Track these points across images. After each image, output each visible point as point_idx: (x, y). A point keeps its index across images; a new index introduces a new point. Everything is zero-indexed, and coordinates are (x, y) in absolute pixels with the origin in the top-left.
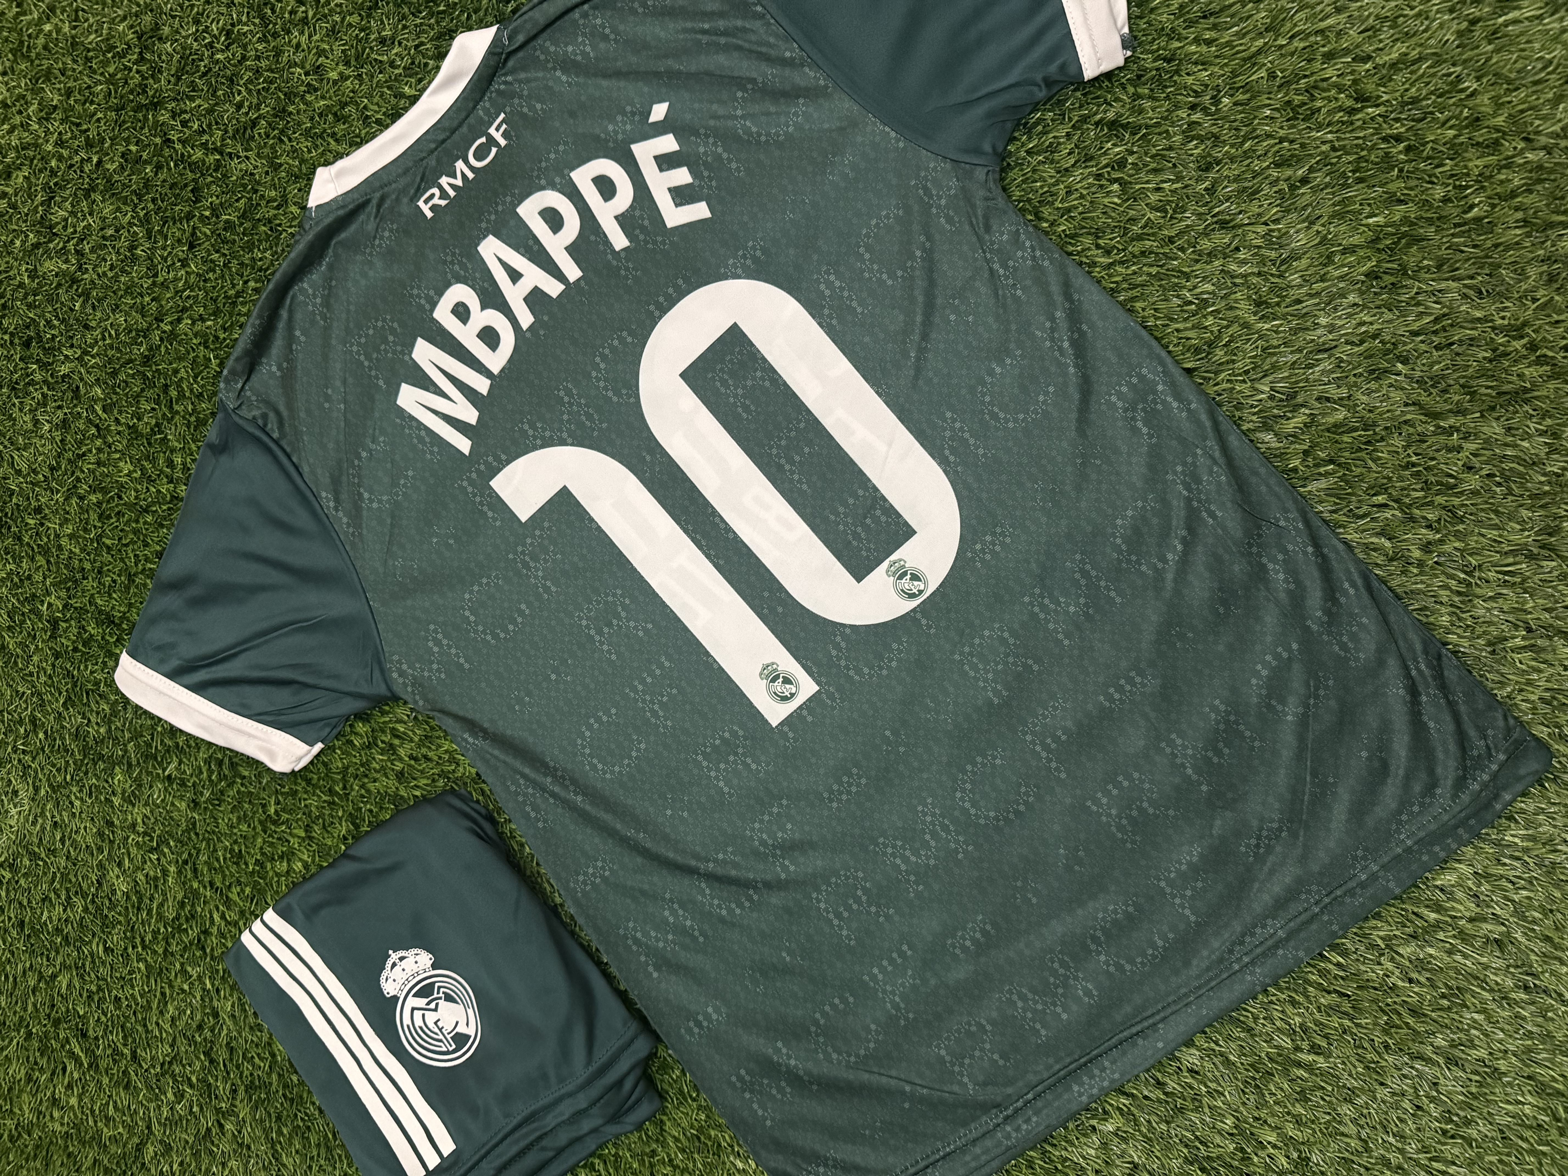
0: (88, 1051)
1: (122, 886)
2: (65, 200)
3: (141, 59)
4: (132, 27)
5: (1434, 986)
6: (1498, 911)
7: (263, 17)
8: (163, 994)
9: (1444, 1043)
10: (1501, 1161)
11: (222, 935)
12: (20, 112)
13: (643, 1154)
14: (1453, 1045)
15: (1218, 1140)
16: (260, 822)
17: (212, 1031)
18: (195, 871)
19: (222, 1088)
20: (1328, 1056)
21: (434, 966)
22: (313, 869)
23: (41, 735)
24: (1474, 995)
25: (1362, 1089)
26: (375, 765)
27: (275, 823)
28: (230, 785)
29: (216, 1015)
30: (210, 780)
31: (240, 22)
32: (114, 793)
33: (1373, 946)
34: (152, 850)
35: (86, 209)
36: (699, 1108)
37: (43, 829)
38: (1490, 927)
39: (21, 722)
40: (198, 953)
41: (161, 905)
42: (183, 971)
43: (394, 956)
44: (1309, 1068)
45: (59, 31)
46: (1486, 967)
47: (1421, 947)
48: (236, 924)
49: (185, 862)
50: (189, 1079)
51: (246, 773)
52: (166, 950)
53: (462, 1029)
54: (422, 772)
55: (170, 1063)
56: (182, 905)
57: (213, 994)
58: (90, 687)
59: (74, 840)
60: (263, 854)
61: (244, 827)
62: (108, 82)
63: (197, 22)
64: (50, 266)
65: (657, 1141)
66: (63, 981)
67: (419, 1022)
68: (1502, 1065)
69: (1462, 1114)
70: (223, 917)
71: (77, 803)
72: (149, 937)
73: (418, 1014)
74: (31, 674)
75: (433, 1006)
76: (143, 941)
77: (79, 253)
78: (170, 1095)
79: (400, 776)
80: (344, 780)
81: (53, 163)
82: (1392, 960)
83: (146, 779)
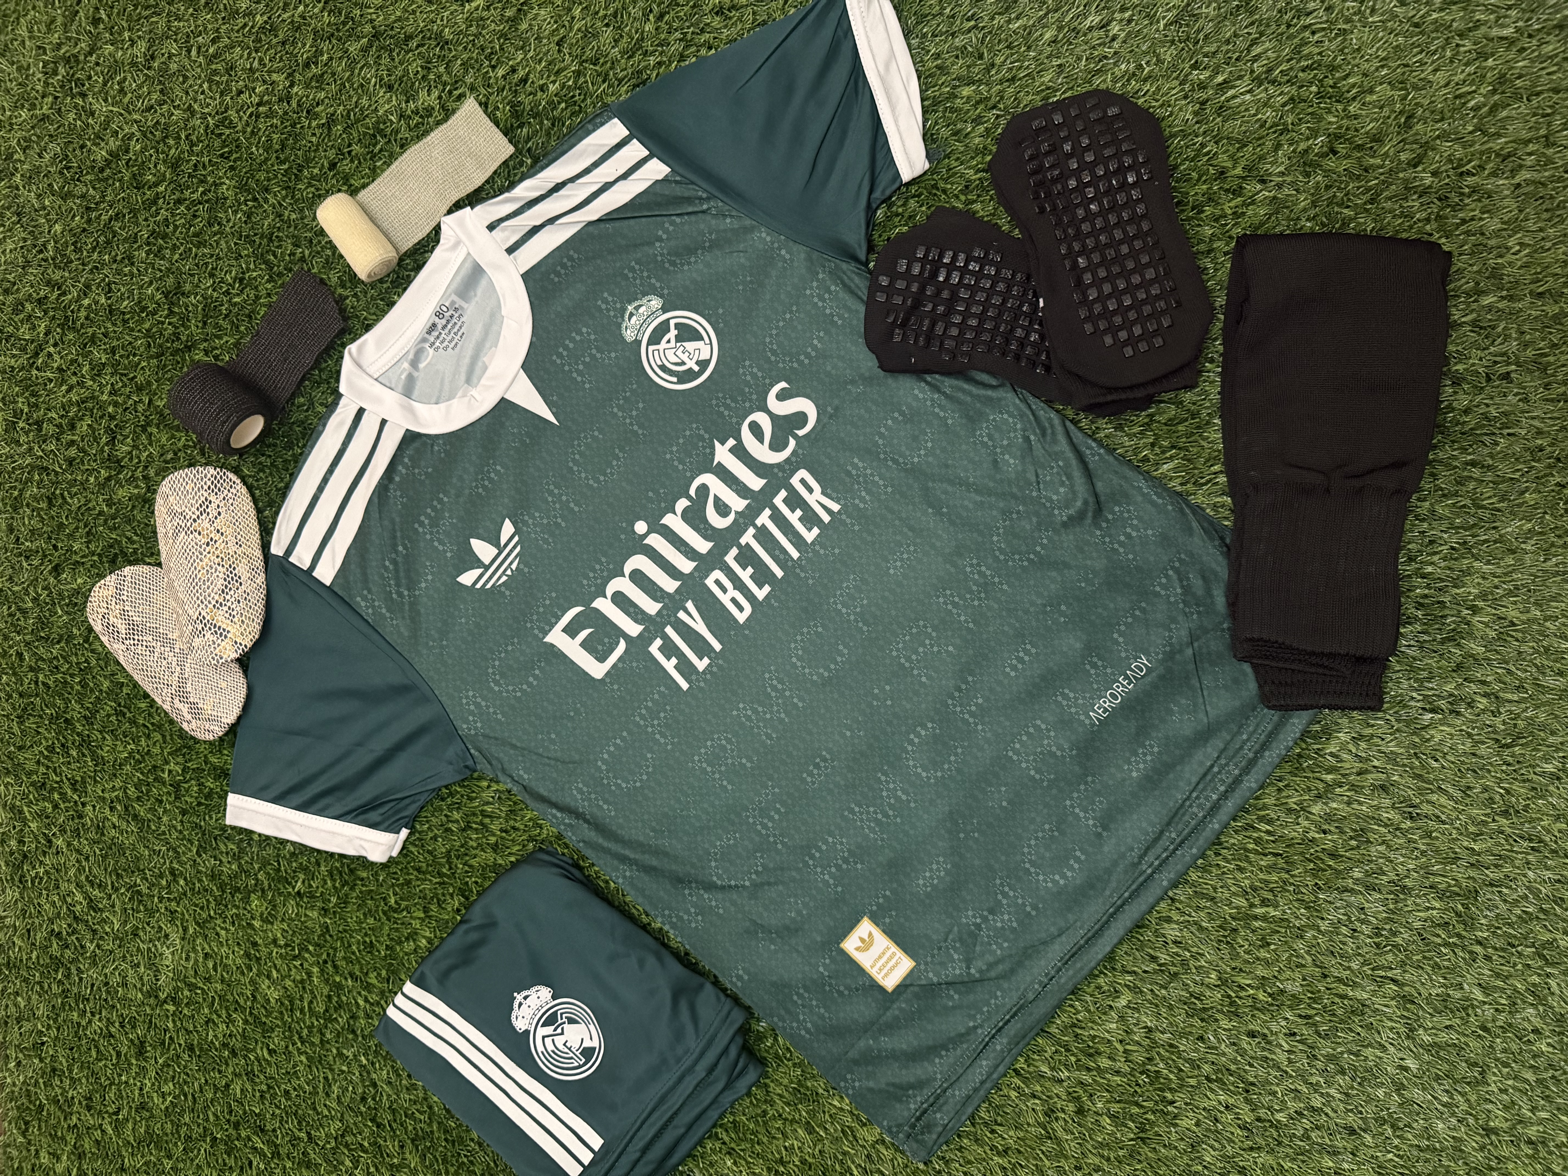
0: (269, 1143)
1: (274, 994)
2: (127, 437)
3: (171, 313)
4: (158, 289)
5: (1342, 832)
6: (1376, 763)
7: (266, 262)
8: (326, 1078)
9: (1360, 875)
10: (1424, 957)
11: (368, 1016)
12: (75, 374)
13: (757, 1115)
14: (1367, 874)
15: (1208, 994)
16: (384, 913)
17: (374, 1099)
18: (335, 967)
19: (391, 1146)
20: (1276, 906)
21: (554, 998)
22: (436, 942)
23: (182, 882)
24: (1374, 832)
25: (1308, 926)
26: (471, 843)
27: (395, 911)
28: (352, 889)
29: (374, 1085)
30: (334, 887)
31: (248, 269)
32: (253, 918)
33: (1290, 811)
34: (295, 958)
35: (146, 442)
36: (795, 1065)
37: (196, 961)
38: (1373, 776)
39: (161, 876)
40: (350, 1036)
41: (311, 1002)
42: (340, 1054)
43: (519, 997)
44: (1265, 918)
45: (96, 303)
46: (1378, 808)
47: (1326, 804)
48: (378, 1003)
49: (325, 962)
50: (361, 1145)
51: (365, 875)
52: (322, 1041)
53: (587, 1044)
54: (513, 841)
55: (343, 1136)
56: (329, 997)
57: (370, 1067)
58: (217, 832)
59: (226, 966)
60: (392, 939)
61: (371, 921)
62: (146, 336)
63: (212, 275)
64: (122, 493)
65: (766, 1101)
66: (236, 1088)
67: (550, 1047)
68: (1408, 882)
69: (1387, 927)
70: (366, 1000)
71: (223, 933)
72: (305, 1032)
73: (548, 1041)
74: (164, 833)
75: (559, 1031)
76: (300, 1038)
77: (146, 478)
78: (348, 1163)
79: (495, 848)
80: (449, 862)
81: (110, 409)
82: (1307, 819)
83: (279, 900)
